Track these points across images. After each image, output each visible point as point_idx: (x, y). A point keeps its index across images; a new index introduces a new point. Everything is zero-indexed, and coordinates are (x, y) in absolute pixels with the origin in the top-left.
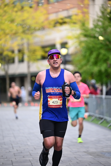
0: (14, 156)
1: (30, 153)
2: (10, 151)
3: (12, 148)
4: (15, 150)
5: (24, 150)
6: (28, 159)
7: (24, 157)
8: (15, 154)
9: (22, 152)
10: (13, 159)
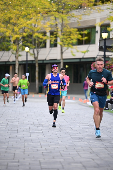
0: (42, 155)
1: (60, 153)
2: (37, 150)
3: (40, 147)
4: (44, 148)
5: (54, 149)
6: (58, 160)
7: (53, 158)
8: (43, 154)
9: (51, 152)
10: (41, 159)
